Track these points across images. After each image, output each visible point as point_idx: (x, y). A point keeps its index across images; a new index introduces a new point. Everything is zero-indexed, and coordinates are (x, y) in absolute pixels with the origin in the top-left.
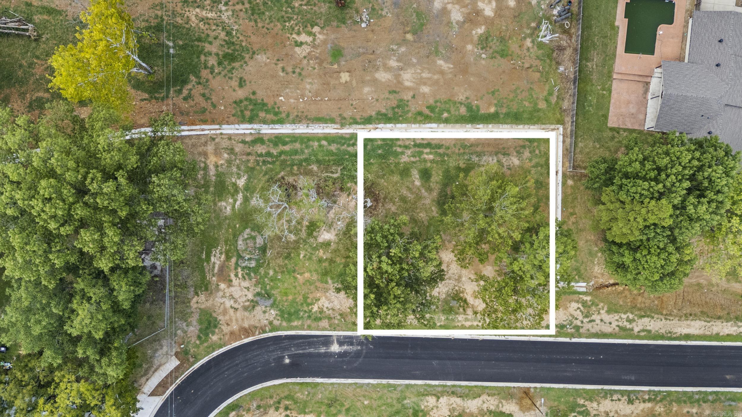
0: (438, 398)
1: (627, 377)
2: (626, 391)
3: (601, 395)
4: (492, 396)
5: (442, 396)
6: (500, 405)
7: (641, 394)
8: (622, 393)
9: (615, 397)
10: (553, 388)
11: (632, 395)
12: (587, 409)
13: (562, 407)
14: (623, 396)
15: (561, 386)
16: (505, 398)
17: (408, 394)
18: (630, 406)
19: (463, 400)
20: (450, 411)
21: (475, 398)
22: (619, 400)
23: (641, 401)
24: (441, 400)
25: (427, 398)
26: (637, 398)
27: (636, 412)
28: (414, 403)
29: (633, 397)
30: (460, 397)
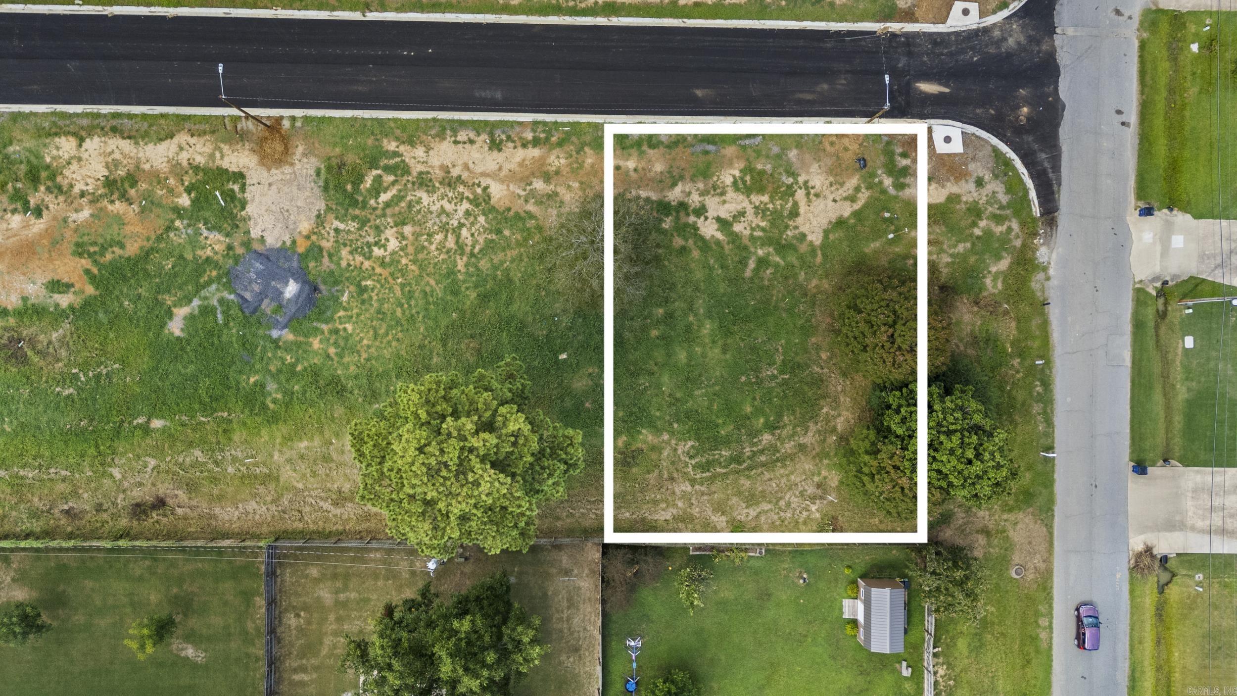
0: (81, 140)
1: (487, 94)
2: (486, 123)
3: (433, 132)
4: (199, 135)
5: (90, 135)
6: (218, 155)
7: (518, 129)
8: (478, 127)
9: (462, 136)
10: (330, 118)
11: (498, 132)
12: (403, 161)
13: (351, 158)
14: (479, 134)
15: (348, 113)
16: (229, 141)
17: (17, 134)
18: (495, 153)
19: (137, 143)
20: (107, 166)
21: (161, 140)
22: (472, 142)
23: (519, 144)
24: (88, 144)
25: (57, 140)
26: (509, 138)
27: (507, 167)
28: (30, 151)
29: (500, 135)
30: (129, 137)
